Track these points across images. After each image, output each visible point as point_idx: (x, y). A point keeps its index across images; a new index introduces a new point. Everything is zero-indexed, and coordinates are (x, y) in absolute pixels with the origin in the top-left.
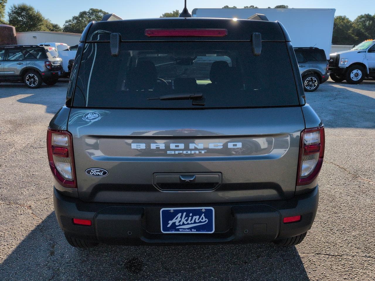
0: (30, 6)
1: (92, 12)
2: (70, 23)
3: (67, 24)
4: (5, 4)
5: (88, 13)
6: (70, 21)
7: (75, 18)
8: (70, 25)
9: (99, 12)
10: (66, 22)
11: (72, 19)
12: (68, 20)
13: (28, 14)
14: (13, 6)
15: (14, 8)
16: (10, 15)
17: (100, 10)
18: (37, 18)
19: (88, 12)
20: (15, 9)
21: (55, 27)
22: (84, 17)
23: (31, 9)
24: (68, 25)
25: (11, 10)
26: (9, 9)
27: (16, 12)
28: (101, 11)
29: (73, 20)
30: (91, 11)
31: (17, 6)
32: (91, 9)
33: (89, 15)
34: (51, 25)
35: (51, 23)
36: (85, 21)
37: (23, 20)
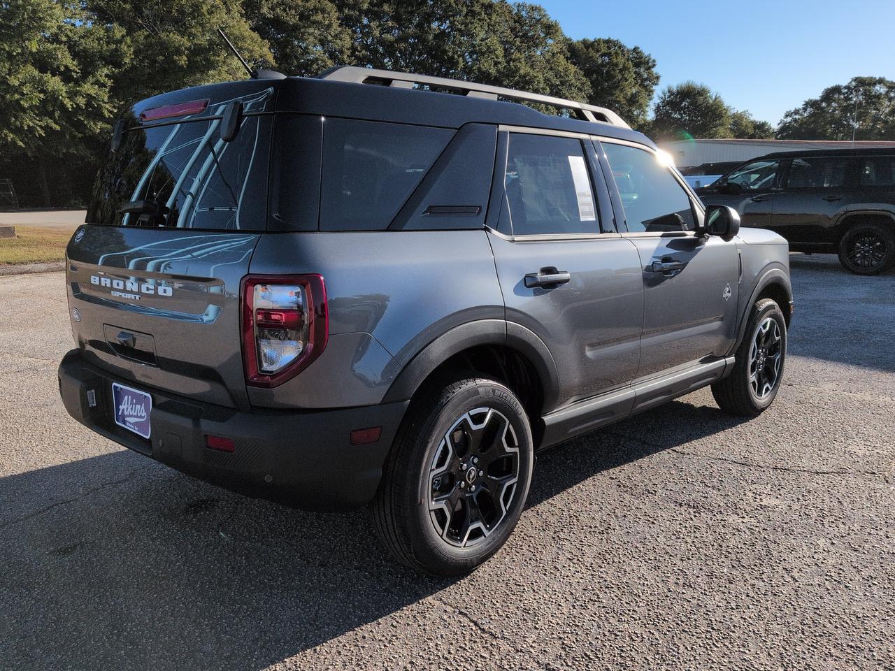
0: (701, 86)
1: (855, 87)
2: (797, 117)
3: (789, 119)
4: (654, 87)
5: (846, 90)
6: (796, 112)
7: (811, 104)
8: (795, 121)
9: (874, 84)
10: (787, 116)
11: (801, 107)
12: (793, 110)
13: (694, 103)
14: (667, 90)
15: (668, 94)
16: (658, 109)
17: (880, 78)
18: (711, 111)
19: (845, 88)
20: (669, 97)
21: (759, 129)
22: (834, 101)
23: (702, 92)
24: (789, 122)
25: (662, 98)
26: (659, 96)
27: (672, 101)
28: (881, 81)
29: (804, 109)
30: (854, 83)
31: (675, 89)
32: (856, 79)
33: (847, 93)
34: (750, 125)
35: (752, 119)
36: (834, 111)
37: (682, 117)
